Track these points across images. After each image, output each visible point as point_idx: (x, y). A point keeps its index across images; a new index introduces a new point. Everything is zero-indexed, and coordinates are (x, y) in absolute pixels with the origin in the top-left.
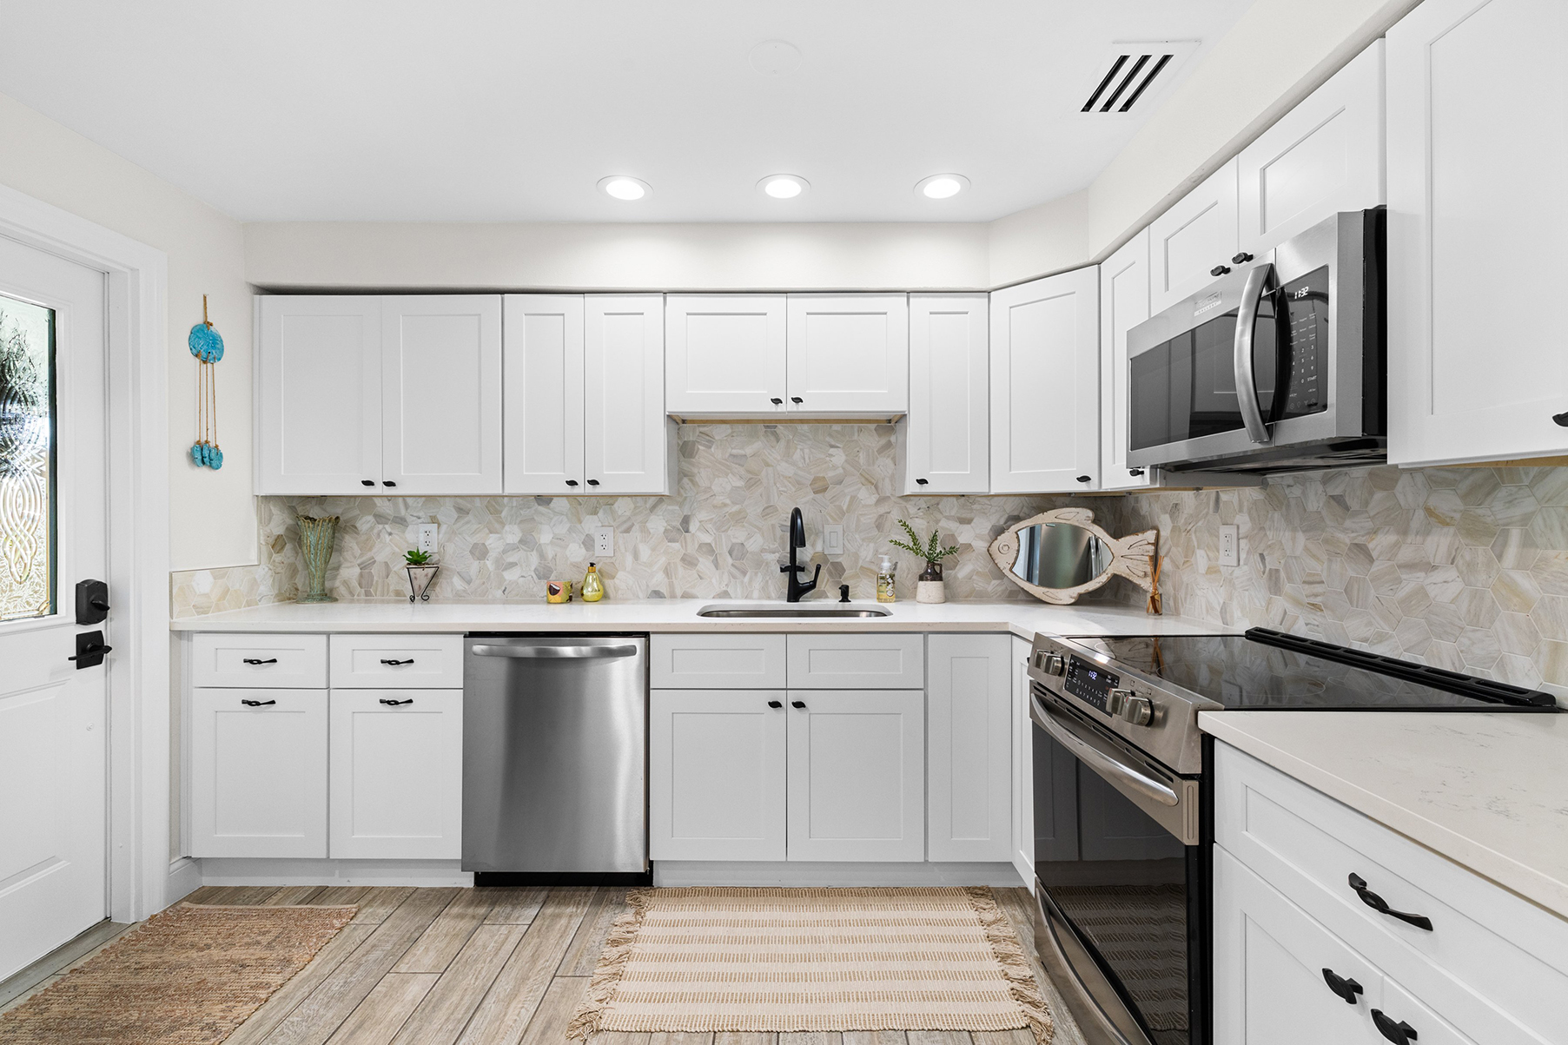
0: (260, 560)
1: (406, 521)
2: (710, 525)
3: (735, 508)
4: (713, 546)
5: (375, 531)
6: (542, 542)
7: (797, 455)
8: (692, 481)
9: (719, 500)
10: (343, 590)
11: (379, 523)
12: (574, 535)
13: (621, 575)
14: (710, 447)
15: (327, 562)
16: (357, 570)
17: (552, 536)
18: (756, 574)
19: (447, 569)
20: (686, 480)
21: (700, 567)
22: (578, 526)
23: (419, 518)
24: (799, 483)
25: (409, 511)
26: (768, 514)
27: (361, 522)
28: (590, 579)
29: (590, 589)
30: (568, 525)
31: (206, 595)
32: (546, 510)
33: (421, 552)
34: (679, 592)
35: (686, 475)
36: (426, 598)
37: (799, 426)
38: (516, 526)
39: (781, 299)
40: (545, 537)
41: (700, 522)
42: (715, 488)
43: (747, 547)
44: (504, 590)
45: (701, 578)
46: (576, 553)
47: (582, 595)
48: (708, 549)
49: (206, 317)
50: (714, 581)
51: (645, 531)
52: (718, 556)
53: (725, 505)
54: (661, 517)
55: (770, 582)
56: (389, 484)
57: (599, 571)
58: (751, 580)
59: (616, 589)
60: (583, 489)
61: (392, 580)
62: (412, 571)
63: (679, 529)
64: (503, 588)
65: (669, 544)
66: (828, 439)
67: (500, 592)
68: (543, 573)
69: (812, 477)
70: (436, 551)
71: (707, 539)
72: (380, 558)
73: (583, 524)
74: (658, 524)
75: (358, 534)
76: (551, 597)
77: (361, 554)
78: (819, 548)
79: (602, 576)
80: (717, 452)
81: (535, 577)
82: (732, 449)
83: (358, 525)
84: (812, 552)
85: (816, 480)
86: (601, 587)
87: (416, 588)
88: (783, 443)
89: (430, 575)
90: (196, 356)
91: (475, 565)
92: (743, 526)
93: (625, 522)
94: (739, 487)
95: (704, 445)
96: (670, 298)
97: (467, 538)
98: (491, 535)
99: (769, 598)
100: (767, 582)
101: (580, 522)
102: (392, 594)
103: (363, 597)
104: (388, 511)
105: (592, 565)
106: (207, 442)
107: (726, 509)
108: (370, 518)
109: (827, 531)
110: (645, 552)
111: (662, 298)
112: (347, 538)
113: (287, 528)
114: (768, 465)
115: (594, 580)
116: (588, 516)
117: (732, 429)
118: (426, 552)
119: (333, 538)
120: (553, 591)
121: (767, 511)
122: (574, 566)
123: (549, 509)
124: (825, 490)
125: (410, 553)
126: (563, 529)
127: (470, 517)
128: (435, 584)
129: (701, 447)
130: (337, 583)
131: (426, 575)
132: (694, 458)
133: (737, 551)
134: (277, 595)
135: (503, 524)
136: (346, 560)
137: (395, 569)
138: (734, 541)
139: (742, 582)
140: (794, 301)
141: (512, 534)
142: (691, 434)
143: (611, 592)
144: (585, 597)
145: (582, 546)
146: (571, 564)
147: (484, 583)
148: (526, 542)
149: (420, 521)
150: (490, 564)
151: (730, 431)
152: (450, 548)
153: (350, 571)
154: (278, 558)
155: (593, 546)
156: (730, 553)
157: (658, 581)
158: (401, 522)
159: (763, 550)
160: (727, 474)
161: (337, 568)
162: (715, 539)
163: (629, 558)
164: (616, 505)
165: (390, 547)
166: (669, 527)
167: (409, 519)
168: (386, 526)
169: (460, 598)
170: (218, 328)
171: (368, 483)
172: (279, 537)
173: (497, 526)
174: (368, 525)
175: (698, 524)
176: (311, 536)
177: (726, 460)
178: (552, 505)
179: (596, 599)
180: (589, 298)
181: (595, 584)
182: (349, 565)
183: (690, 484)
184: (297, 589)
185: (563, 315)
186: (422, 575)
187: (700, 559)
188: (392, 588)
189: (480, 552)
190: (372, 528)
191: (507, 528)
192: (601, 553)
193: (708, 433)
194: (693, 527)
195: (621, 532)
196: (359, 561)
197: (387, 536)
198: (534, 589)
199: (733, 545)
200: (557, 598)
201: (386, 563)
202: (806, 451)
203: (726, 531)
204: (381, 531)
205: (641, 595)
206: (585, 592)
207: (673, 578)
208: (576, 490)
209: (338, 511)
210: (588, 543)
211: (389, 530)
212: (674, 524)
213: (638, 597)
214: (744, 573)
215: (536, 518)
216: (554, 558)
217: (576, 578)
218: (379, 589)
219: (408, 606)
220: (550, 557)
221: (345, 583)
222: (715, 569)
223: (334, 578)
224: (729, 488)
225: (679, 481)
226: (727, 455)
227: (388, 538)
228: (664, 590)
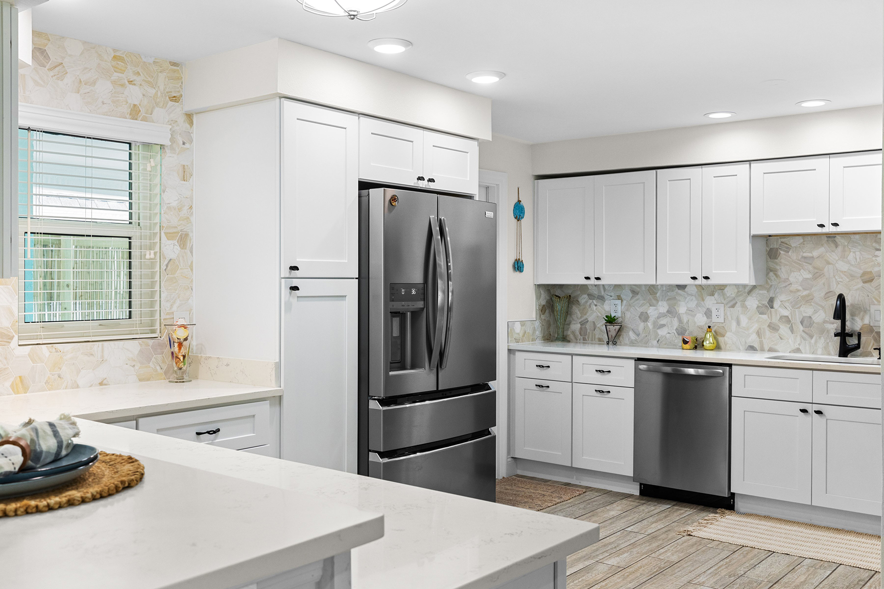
0: (536, 318)
1: (604, 298)
2: (788, 304)
3: (805, 293)
4: (790, 317)
5: (588, 304)
6: (680, 312)
7: (851, 257)
8: (776, 275)
9: (794, 287)
10: (572, 336)
11: (590, 299)
12: (700, 308)
13: (728, 334)
14: (788, 252)
15: (565, 320)
16: (579, 326)
17: (686, 308)
18: (820, 337)
19: (626, 327)
20: (771, 274)
21: (781, 331)
22: (702, 303)
23: (611, 296)
24: (852, 276)
25: (606, 292)
26: (829, 297)
27: (581, 298)
28: (708, 336)
29: (708, 342)
30: (696, 302)
31: (518, 334)
32: (684, 293)
33: (613, 316)
34: (766, 348)
35: (771, 271)
36: (615, 343)
37: (852, 236)
38: (665, 302)
39: (825, 160)
40: (682, 309)
41: (781, 302)
42: (792, 279)
43: (813, 319)
44: (658, 341)
45: (781, 339)
46: (701, 320)
47: (703, 345)
48: (786, 320)
49: (519, 198)
50: (790, 341)
51: (744, 306)
52: (793, 324)
53: (798, 291)
54: (755, 298)
55: (830, 343)
56: (598, 279)
57: (715, 332)
58: (816, 342)
59: (726, 344)
60: (701, 281)
61: (597, 332)
62: (608, 327)
63: (767, 306)
64: (658, 340)
65: (760, 316)
66: (874, 244)
67: (656, 342)
68: (681, 331)
69: (862, 272)
70: (620, 316)
71: (785, 313)
72: (591, 319)
73: (705, 302)
74: (752, 302)
75: (579, 305)
76: (684, 345)
77: (581, 317)
78: (866, 321)
79: (717, 335)
80: (793, 255)
81: (676, 333)
82: (803, 253)
83: (579, 300)
84: (861, 324)
85: (864, 274)
86: (715, 342)
87: (610, 336)
88: (840, 249)
89: (617, 330)
90: (516, 218)
91: (642, 325)
92: (811, 305)
93: (731, 301)
94: (808, 279)
95: (784, 251)
96: (753, 165)
97: (638, 309)
98: (651, 307)
99: (829, 354)
100: (828, 343)
101: (703, 300)
102: (597, 340)
103: (582, 341)
104: (595, 292)
105: (709, 327)
106: (519, 259)
107: (799, 293)
108: (586, 296)
109: (872, 310)
110: (744, 321)
111: (748, 165)
112: (574, 307)
113: (547, 302)
114: (828, 263)
115: (710, 336)
116: (708, 297)
117: (803, 239)
118: (615, 316)
119: (568, 307)
120: (685, 342)
121: (829, 295)
122: (699, 328)
123: (685, 292)
124: (871, 280)
125: (606, 316)
126: (693, 304)
127: (639, 296)
128: (620, 335)
129: (782, 252)
130: (569, 333)
131: (615, 330)
132: (776, 259)
133: (806, 322)
134: (543, 337)
135: (657, 301)
136: (573, 319)
137: (598, 326)
138: (805, 315)
139: (810, 342)
140: (834, 160)
141: (663, 307)
142: (775, 243)
143: (722, 345)
144: (705, 347)
145: (704, 315)
146: (698, 326)
147: (646, 336)
148: (671, 312)
149: (612, 298)
150: (650, 324)
151: (802, 240)
152: (628, 315)
153: (575, 327)
154: (543, 317)
155: (711, 316)
156: (802, 323)
157: (753, 339)
158: (601, 298)
159: (825, 322)
160: (800, 270)
161: (569, 324)
162: (791, 313)
163: (734, 324)
164: (726, 290)
165: (596, 313)
166: (760, 305)
167: (606, 297)
168: (594, 301)
169: (633, 344)
170: (523, 203)
171: (587, 278)
172: (544, 305)
173: (654, 302)
174: (585, 300)
175: (779, 303)
176: (558, 306)
177: (799, 260)
178: (686, 289)
179: (711, 348)
180: (705, 168)
181: (711, 339)
182: (575, 322)
183: (774, 276)
184: (550, 335)
185: (690, 179)
186: (613, 329)
187: (780, 326)
188: (597, 337)
189: (644, 317)
190: (586, 302)
191: (660, 303)
192: (717, 319)
193: (786, 242)
194: (776, 304)
195: (729, 307)
196: (580, 321)
197: (594, 306)
198: (676, 341)
199: (804, 317)
200: (687, 346)
201: (594, 322)
202: (858, 253)
203: (799, 308)
204: (591, 304)
205: (741, 348)
206: (705, 343)
207: (763, 338)
208: (697, 282)
209: (570, 292)
210: (708, 313)
211: (596, 303)
212: (763, 303)
213: (739, 349)
214: (811, 337)
215: (677, 297)
216: (688, 322)
217: (700, 335)
218: (590, 336)
219: (605, 346)
220: (685, 322)
221: (573, 333)
222: (790, 333)
223: (568, 329)
224: (801, 279)
225: (767, 274)
226: (800, 257)
227: (595, 308)
228: (756, 345)
